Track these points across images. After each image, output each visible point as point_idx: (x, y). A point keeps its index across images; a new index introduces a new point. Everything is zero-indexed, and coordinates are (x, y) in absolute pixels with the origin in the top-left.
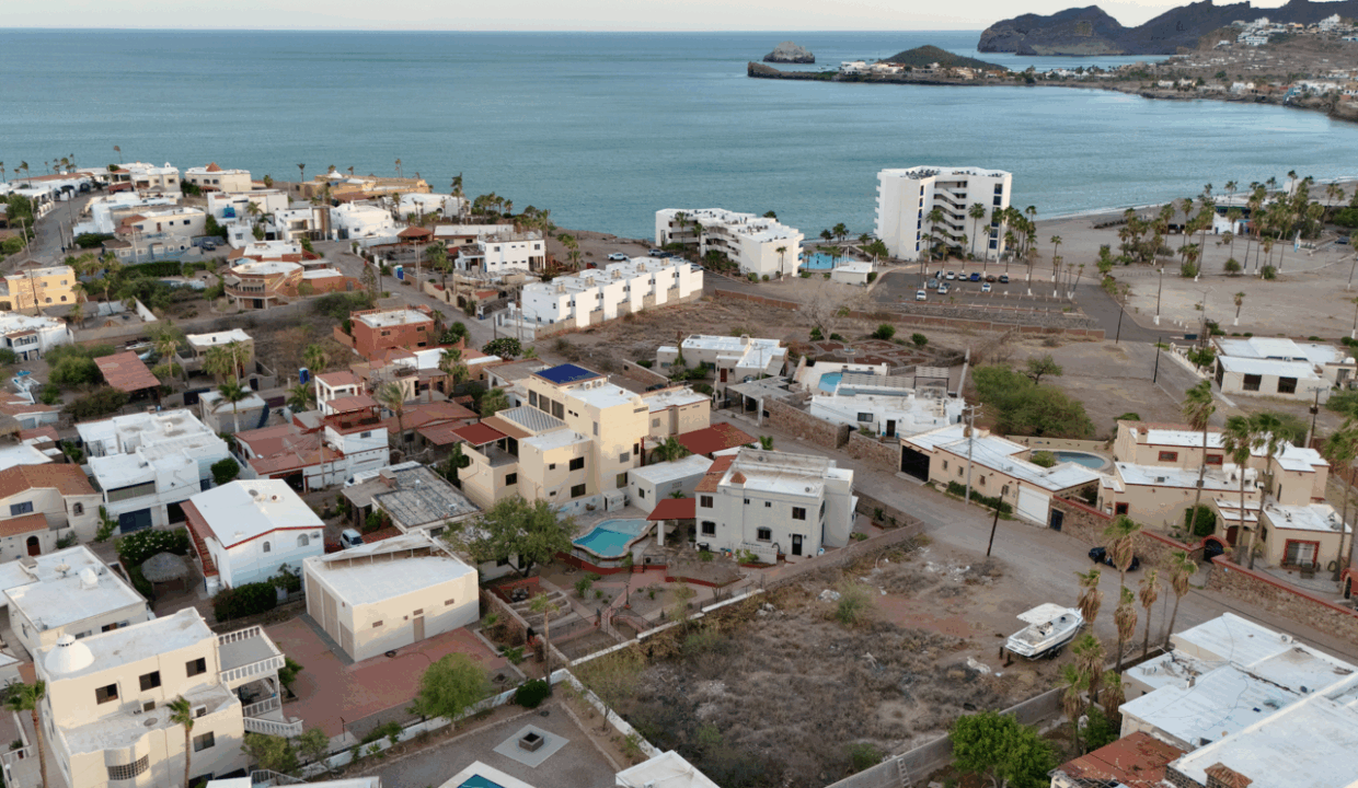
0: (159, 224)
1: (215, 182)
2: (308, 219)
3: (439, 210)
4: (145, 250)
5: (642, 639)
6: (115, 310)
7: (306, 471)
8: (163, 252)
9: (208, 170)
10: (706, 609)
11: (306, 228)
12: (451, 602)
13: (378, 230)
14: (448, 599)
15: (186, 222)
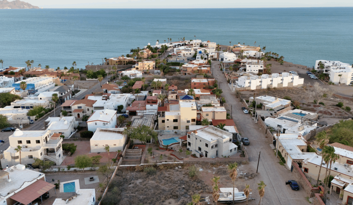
0: (184, 54)
1: (207, 45)
2: (214, 55)
3: (254, 55)
4: (175, 60)
5: (141, 165)
6: (158, 72)
7: (137, 111)
8: (179, 60)
9: (207, 42)
10: (163, 163)
11: (213, 57)
12: (115, 145)
13: (232, 59)
14: (115, 144)
15: (190, 54)
